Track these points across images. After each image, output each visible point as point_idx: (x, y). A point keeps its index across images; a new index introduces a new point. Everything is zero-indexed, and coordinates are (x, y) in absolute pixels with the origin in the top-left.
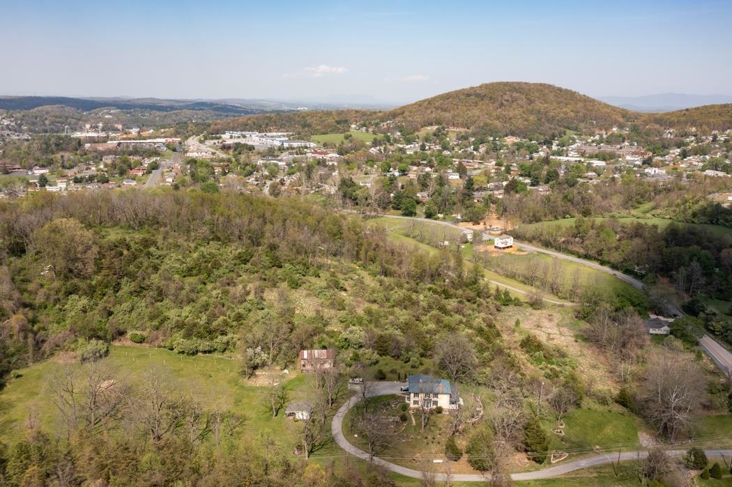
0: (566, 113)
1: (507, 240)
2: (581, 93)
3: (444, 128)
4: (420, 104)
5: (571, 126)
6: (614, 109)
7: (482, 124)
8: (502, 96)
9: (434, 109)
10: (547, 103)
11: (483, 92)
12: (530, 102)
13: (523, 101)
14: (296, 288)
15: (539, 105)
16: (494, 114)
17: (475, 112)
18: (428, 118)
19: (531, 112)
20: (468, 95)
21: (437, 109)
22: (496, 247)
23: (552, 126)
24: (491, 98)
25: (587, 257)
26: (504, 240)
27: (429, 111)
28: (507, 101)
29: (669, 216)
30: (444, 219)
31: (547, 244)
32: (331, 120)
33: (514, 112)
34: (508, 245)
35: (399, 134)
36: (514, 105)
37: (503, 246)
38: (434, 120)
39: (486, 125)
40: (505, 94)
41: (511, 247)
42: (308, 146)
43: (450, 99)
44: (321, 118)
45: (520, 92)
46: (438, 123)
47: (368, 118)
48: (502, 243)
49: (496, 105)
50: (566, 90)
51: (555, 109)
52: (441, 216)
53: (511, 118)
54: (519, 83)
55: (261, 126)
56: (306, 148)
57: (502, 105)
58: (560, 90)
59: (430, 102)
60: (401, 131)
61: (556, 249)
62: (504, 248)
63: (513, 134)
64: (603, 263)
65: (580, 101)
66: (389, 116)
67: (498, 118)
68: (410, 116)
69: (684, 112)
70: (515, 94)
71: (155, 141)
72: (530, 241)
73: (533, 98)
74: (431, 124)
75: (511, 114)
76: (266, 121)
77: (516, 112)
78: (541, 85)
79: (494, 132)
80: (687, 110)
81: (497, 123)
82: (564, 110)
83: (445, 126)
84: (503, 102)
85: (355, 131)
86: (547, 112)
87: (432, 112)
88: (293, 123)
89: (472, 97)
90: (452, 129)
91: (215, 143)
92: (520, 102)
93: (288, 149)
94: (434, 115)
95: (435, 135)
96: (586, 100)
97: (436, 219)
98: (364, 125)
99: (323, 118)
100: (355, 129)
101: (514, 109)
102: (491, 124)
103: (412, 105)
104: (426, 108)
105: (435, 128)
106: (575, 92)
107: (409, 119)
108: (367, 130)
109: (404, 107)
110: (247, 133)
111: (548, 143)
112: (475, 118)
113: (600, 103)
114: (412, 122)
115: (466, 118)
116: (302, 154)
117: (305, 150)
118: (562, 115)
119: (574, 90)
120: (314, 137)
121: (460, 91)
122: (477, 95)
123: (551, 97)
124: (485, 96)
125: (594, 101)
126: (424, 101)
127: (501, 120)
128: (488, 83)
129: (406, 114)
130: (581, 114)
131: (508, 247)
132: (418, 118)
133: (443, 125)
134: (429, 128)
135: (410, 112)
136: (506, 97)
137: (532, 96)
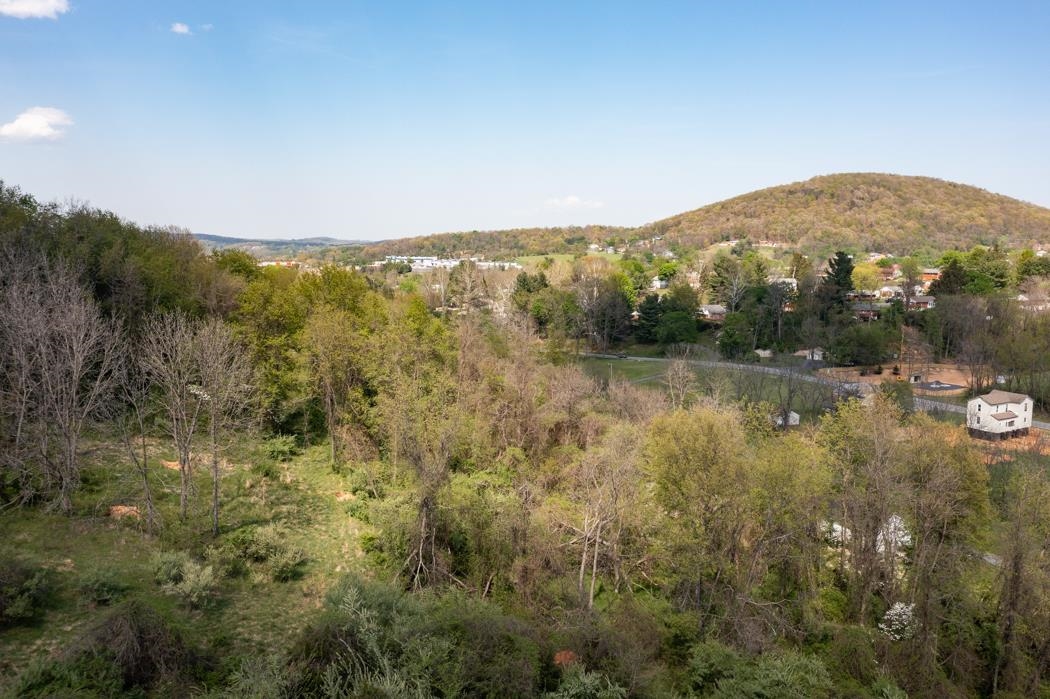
0: (971, 219)
1: (1012, 407)
3: (750, 243)
4: (707, 210)
5: (983, 238)
8: (852, 192)
9: (731, 216)
10: (931, 202)
11: (817, 187)
12: (904, 201)
13: (891, 200)
15: (919, 205)
16: (841, 219)
17: (807, 215)
18: (722, 229)
19: (908, 217)
20: (791, 192)
21: (736, 214)
22: (973, 432)
23: (951, 236)
24: (832, 195)
26: (1002, 409)
27: (723, 219)
28: (863, 199)
32: (559, 239)
34: (1019, 425)
35: (670, 254)
36: (876, 204)
37: (1002, 427)
38: (732, 232)
39: (827, 234)
40: (859, 189)
41: (1028, 432)
43: (759, 200)
44: (542, 236)
45: (884, 186)
46: (739, 235)
47: (619, 235)
48: (999, 418)
49: (843, 205)
50: (964, 186)
51: (950, 212)
52: (765, 353)
53: (871, 225)
54: (880, 175)
55: (444, 250)
57: (853, 204)
58: (953, 185)
59: (725, 205)
60: (673, 250)
62: (1003, 436)
63: (879, 249)
65: (993, 202)
66: (654, 229)
67: (848, 225)
68: (690, 228)
70: (874, 189)
73: (908, 196)
74: (727, 239)
75: (872, 218)
76: (454, 243)
77: (880, 215)
78: (918, 178)
81: (847, 232)
82: (968, 213)
83: (752, 239)
84: (856, 200)
85: (596, 253)
86: (936, 217)
87: (728, 220)
88: (497, 244)
89: (799, 194)
90: (764, 244)
92: (885, 200)
94: (731, 224)
95: (734, 252)
96: (1003, 201)
98: (611, 244)
99: (546, 237)
100: (597, 250)
101: (876, 212)
102: (836, 234)
103: (694, 212)
104: (719, 215)
105: (733, 243)
106: (980, 189)
107: (688, 232)
108: (616, 251)
109: (682, 215)
112: (806, 225)
113: (1029, 206)
114: (695, 236)
115: (790, 225)
118: (964, 221)
119: (978, 186)
120: (525, 259)
121: (776, 188)
122: (808, 192)
123: (940, 194)
124: (822, 192)
125: (1017, 202)
126: (714, 206)
127: (854, 227)
128: (824, 174)
129: (684, 224)
130: (999, 221)
131: (1016, 434)
132: (705, 230)
133: (750, 237)
134: (722, 244)
135: (690, 221)
136: (859, 193)
137: (905, 193)
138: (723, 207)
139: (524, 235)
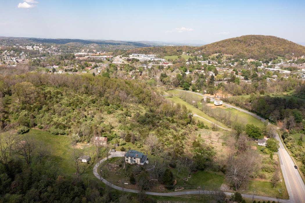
0: (279, 49)
1: (220, 102)
2: (289, 40)
3: (221, 55)
4: (213, 44)
5: (281, 55)
7: (238, 53)
10: (271, 44)
11: (241, 39)
12: (263, 44)
13: (259, 43)
14: (110, 114)
15: (267, 46)
16: (245, 49)
17: (237, 48)
18: (215, 50)
19: (263, 49)
20: (235, 41)
21: (220, 46)
22: (215, 105)
23: (271, 55)
24: (245, 42)
25: (252, 111)
27: (216, 47)
28: (252, 43)
29: (298, 96)
30: (199, 92)
31: (237, 105)
32: (175, 50)
33: (255, 48)
35: (202, 56)
36: (255, 45)
38: (218, 51)
39: (240, 53)
40: (252, 40)
41: (221, 105)
42: (161, 60)
43: (226, 42)
44: (171, 49)
45: (259, 39)
46: (219, 52)
47: (190, 49)
49: (247, 45)
50: (282, 39)
51: (274, 47)
53: (252, 51)
54: (259, 36)
55: (146, 52)
56: (160, 61)
58: (279, 39)
59: (217, 43)
60: (203, 55)
61: (241, 107)
62: (218, 105)
63: (252, 58)
64: (258, 114)
65: (288, 44)
66: (199, 49)
67: (246, 51)
70: (256, 40)
71: (103, 56)
72: (231, 103)
73: (265, 42)
74: (216, 53)
75: (253, 49)
76: (149, 50)
78: (270, 36)
79: (243, 57)
81: (245, 53)
82: (279, 47)
84: (250, 44)
85: (184, 55)
86: (270, 48)
88: (160, 51)
89: (236, 41)
90: (225, 55)
91: (125, 58)
92: (258, 44)
93: (153, 61)
94: (218, 49)
95: (217, 57)
96: (291, 43)
97: (196, 92)
98: (188, 52)
99: (172, 49)
102: (243, 53)
103: (210, 44)
104: (216, 46)
105: (218, 54)
106: (286, 40)
107: (207, 50)
108: (189, 55)
109: (206, 45)
110: (140, 55)
111: (267, 62)
112: (236, 50)
113: (297, 45)
114: (209, 51)
115: (232, 50)
116: (158, 63)
117: (160, 62)
118: (277, 50)
119: (285, 39)
120: (166, 57)
121: (231, 39)
122: (239, 41)
123: (274, 42)
124: (242, 41)
125: (295, 44)
126: (215, 43)
127: (247, 51)
128: (245, 35)
129: (207, 48)
130: (287, 50)
132: (211, 50)
133: (222, 53)
134: (215, 54)
135: (209, 47)
136: (251, 42)
137: (264, 41)
138: (217, 44)
139: (167, 48)
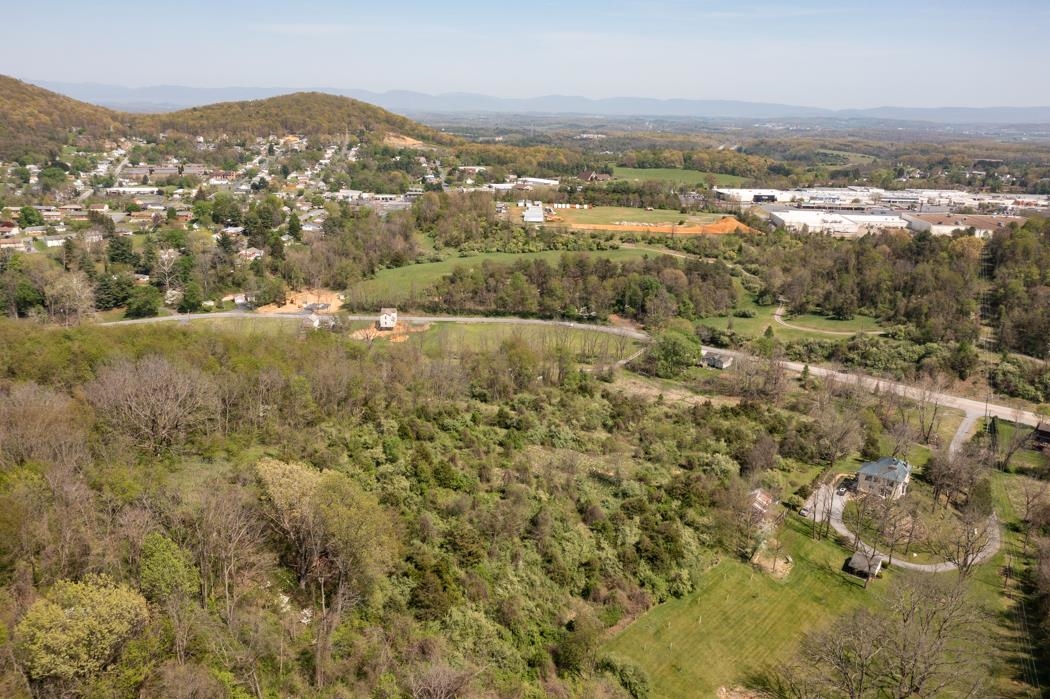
1: (392, 315)
6: (96, 109)
25: (496, 314)
26: (390, 317)
48: (389, 321)
52: (211, 303)
64: (524, 315)
69: (198, 114)
80: (195, 109)
86: (5, 115)
118: (31, 119)
119: (13, 77)
